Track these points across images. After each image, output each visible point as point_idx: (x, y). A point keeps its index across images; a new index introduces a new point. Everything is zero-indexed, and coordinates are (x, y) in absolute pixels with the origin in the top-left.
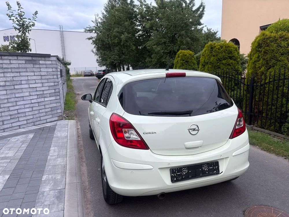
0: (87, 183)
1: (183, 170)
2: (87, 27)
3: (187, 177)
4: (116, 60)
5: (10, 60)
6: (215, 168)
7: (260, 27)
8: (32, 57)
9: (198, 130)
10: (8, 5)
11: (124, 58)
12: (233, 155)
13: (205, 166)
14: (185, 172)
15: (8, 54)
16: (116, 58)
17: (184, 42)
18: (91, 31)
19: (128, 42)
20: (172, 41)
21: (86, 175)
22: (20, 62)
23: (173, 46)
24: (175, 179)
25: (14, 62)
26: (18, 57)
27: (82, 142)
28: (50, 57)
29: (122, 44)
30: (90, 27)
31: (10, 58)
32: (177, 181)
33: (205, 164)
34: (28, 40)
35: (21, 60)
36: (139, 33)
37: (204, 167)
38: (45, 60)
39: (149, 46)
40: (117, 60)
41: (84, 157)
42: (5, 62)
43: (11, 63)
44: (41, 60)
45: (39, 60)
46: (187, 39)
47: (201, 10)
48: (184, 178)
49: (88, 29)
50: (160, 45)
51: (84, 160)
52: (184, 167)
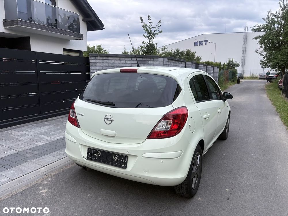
1: (98, 152)
2: (254, 26)
3: (99, 160)
4: (282, 61)
5: (126, 60)
6: (124, 162)
8: (143, 58)
10: (141, 19)
12: (143, 156)
14: (99, 155)
15: (124, 56)
18: (259, 30)
22: (133, 62)
24: (90, 158)
25: (129, 62)
26: (132, 58)
28: (158, 58)
30: (257, 26)
31: (126, 59)
32: (91, 160)
33: (116, 154)
34: (155, 45)
35: (134, 61)
37: (114, 157)
38: (153, 61)
42: (122, 62)
43: (126, 63)
44: (150, 61)
45: (148, 61)
48: (97, 160)
49: (256, 28)
52: (99, 151)
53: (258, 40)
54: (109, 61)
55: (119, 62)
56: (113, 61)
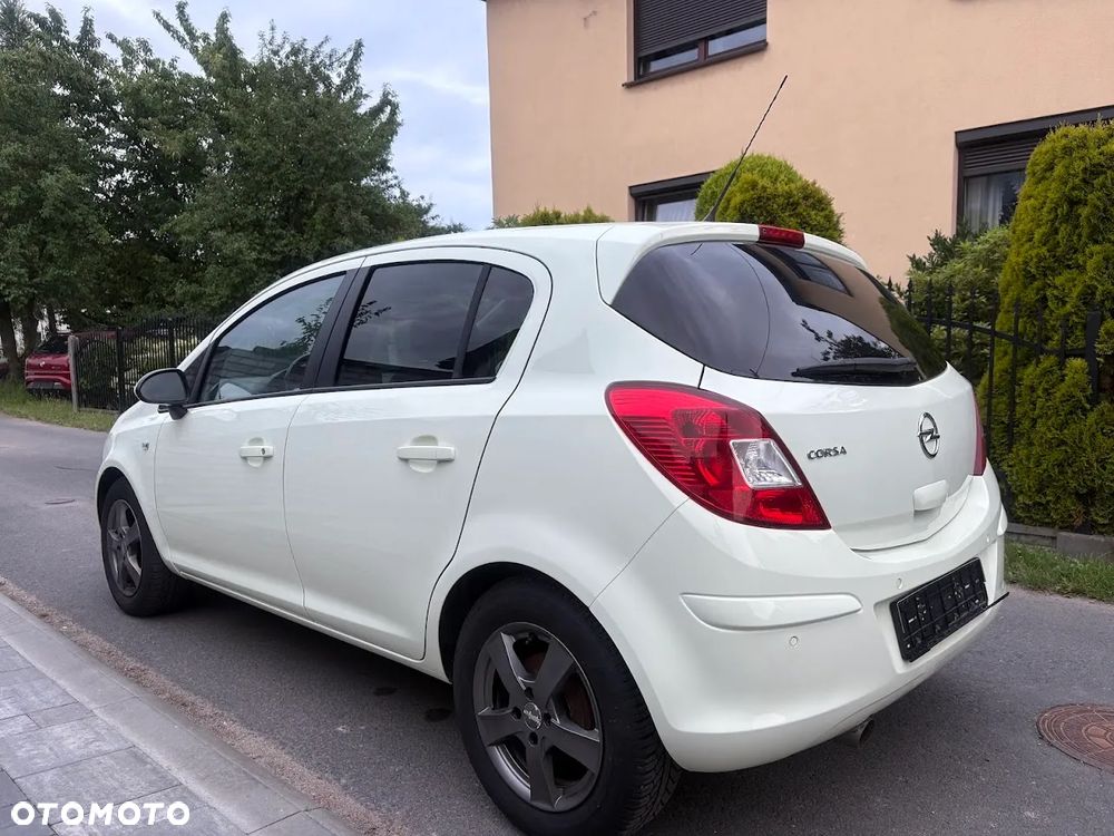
0: (351, 805)
4: (14, 283)
7: (630, 187)
11: (56, 279)
16: (15, 274)
17: (345, 224)
19: (73, 208)
20: (288, 221)
21: (299, 768)
23: (293, 236)
24: (909, 647)
27: (89, 637)
29: (46, 212)
32: (924, 649)
36: (118, 177)
39: (190, 231)
40: (19, 285)
41: (190, 698)
46: (354, 214)
47: (384, 117)
48: (927, 637)
50: (238, 231)
51: (208, 710)
52: (917, 594)
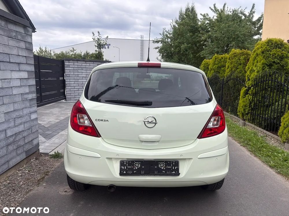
1: (136, 164)
5: (90, 64)
6: (174, 168)
9: (156, 123)
12: (199, 157)
13: (162, 164)
14: (137, 166)
15: (89, 61)
22: (94, 65)
24: (125, 172)
32: (127, 174)
33: (162, 162)
37: (160, 165)
48: (135, 173)
52: (137, 162)
53: (157, 50)
54: (78, 64)
55: (85, 64)
56: (81, 64)
